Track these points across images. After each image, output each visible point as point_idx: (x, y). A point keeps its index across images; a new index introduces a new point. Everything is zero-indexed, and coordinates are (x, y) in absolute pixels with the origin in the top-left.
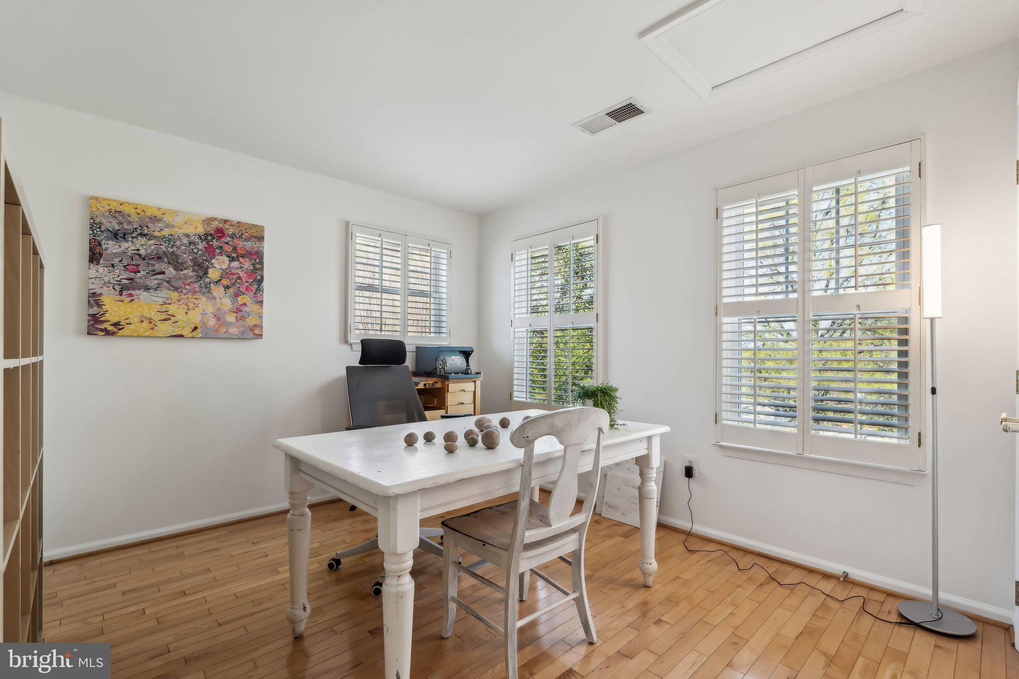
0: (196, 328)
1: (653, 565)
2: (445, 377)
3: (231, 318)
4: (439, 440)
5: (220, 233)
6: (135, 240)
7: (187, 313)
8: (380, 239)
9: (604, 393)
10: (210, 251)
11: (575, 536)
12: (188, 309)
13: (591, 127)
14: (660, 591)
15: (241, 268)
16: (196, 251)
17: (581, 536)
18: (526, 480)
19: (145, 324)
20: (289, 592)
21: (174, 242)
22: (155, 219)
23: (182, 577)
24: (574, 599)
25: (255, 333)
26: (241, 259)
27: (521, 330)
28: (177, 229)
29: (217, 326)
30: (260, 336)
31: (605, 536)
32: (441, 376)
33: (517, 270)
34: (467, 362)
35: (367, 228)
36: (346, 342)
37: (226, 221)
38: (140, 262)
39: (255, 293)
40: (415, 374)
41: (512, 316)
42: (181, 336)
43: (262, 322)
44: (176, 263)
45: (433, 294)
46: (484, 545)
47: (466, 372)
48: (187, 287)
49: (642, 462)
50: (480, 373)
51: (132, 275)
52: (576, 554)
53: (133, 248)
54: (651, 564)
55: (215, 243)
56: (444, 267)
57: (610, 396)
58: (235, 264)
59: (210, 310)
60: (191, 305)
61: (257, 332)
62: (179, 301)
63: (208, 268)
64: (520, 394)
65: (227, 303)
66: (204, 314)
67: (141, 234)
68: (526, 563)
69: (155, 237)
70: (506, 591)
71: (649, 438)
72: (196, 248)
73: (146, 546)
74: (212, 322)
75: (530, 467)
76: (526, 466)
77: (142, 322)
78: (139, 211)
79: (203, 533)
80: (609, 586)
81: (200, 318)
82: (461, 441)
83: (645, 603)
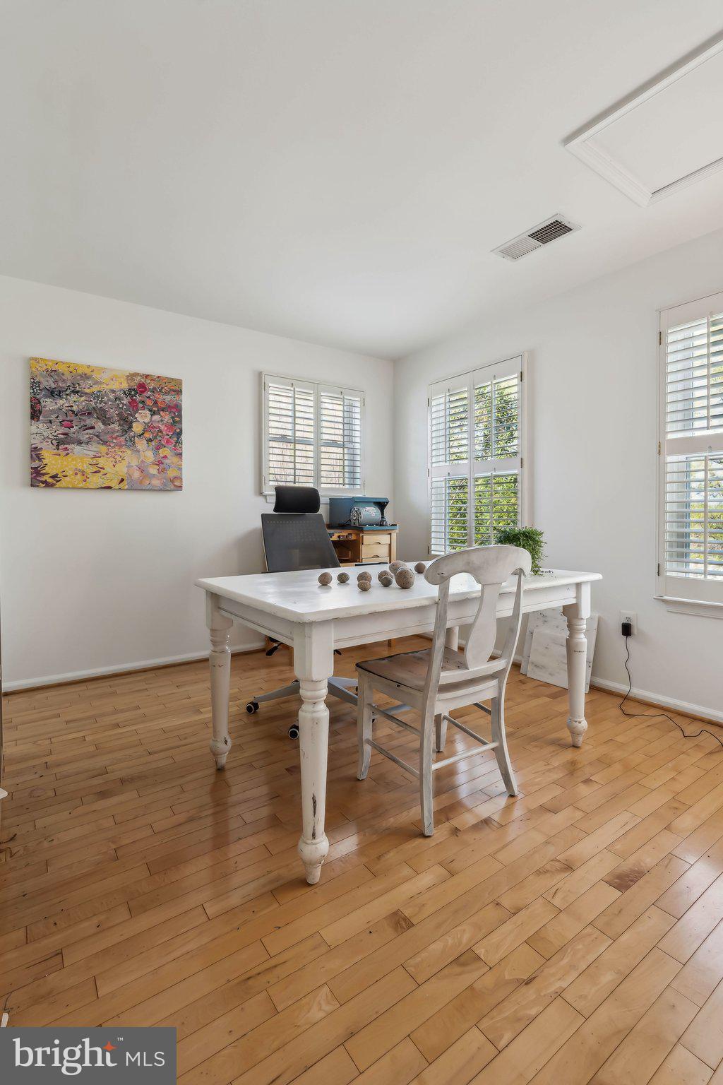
0: (122, 480)
1: (583, 724)
2: (360, 529)
3: (153, 470)
4: (353, 581)
5: (142, 388)
6: (68, 397)
7: (114, 466)
8: (292, 389)
9: (527, 536)
10: (134, 405)
11: (494, 682)
12: (116, 462)
13: (513, 252)
14: (589, 751)
15: (162, 421)
16: (121, 406)
17: (500, 683)
18: (441, 619)
19: (79, 476)
20: (211, 730)
21: (102, 398)
22: (85, 377)
23: (116, 712)
24: (493, 749)
25: (175, 484)
26: (161, 413)
27: (438, 479)
28: (104, 386)
29: (141, 478)
30: (180, 488)
31: (530, 696)
32: (355, 528)
33: (434, 416)
34: (382, 514)
35: (278, 377)
36: (261, 494)
37: (147, 376)
38: (73, 418)
39: (175, 446)
40: (330, 527)
41: (429, 465)
42: (109, 488)
43: (181, 474)
44: (105, 419)
45: (347, 445)
46: (398, 686)
47: (381, 523)
48: (115, 441)
49: (570, 612)
50: (396, 525)
51: (67, 430)
52: (496, 702)
53: (67, 405)
54: (580, 722)
55: (138, 398)
56: (358, 416)
57: (534, 540)
58: (156, 417)
59: (135, 463)
60: (118, 458)
61: (177, 483)
62: (107, 454)
63: (132, 422)
64: (438, 548)
65: (150, 456)
66: (129, 466)
67: (75, 392)
68: (442, 705)
69: (86, 394)
70: (421, 733)
71: (578, 585)
72: (121, 403)
73: (84, 684)
74: (137, 474)
75: (445, 605)
76: (442, 604)
77: (76, 474)
78: (71, 369)
79: (132, 675)
80: (534, 743)
81: (125, 470)
82: (375, 581)
83: (573, 763)
